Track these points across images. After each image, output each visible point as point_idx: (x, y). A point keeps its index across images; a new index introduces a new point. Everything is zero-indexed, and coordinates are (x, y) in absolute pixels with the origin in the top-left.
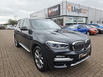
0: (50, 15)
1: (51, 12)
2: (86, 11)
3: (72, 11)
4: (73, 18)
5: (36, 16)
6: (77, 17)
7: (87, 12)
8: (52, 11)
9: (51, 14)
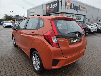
0: (48, 11)
1: (49, 8)
4: (71, 15)
5: (33, 12)
7: (85, 10)
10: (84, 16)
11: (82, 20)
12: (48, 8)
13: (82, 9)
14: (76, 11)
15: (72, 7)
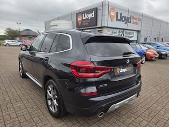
0: (80, 24)
1: (83, 20)
2: (137, 21)
3: (117, 20)
6: (124, 29)
8: (84, 18)
9: (82, 23)
10: (138, 32)
11: (135, 38)
12: (80, 19)
13: (135, 21)
14: (125, 23)
15: (119, 18)
